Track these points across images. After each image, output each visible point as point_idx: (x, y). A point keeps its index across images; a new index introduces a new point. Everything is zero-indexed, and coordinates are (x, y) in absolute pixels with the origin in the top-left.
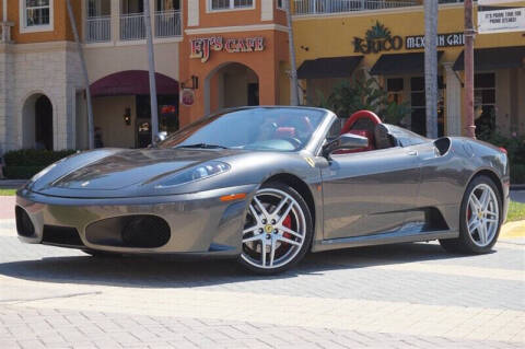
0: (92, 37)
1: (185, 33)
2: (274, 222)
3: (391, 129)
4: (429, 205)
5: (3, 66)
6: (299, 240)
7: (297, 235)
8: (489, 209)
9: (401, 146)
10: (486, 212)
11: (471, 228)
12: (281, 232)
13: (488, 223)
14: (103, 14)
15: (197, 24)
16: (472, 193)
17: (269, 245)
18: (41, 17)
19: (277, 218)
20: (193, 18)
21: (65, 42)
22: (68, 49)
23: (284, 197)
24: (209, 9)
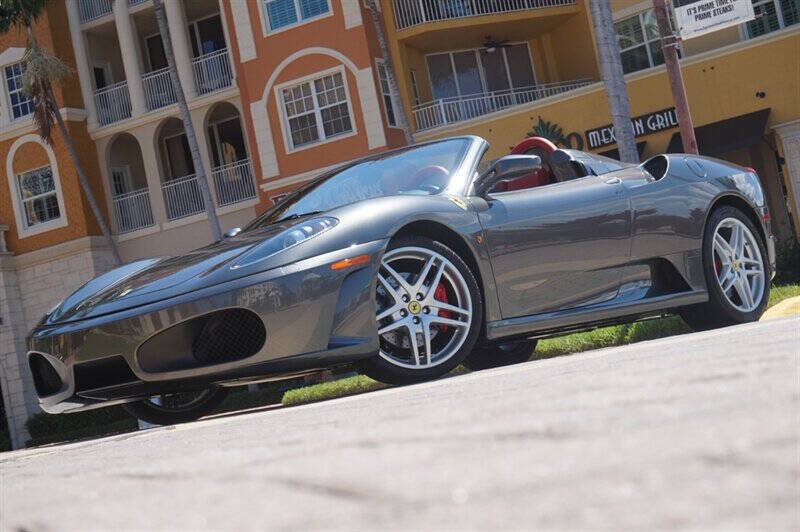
0: (126, 224)
1: (261, 190)
2: (422, 297)
3: (573, 155)
4: (653, 255)
5: (3, 290)
6: (465, 319)
7: (459, 310)
8: (746, 255)
9: (594, 174)
10: (742, 259)
11: (724, 286)
12: (434, 311)
13: (750, 277)
14: (136, 188)
15: (275, 172)
16: (716, 233)
17: (420, 333)
18: (46, 209)
19: (423, 290)
20: (269, 165)
21: (88, 238)
22: (94, 248)
23: (428, 257)
24: (289, 148)
